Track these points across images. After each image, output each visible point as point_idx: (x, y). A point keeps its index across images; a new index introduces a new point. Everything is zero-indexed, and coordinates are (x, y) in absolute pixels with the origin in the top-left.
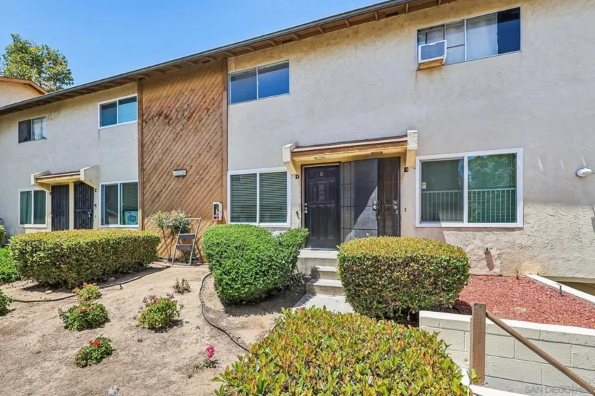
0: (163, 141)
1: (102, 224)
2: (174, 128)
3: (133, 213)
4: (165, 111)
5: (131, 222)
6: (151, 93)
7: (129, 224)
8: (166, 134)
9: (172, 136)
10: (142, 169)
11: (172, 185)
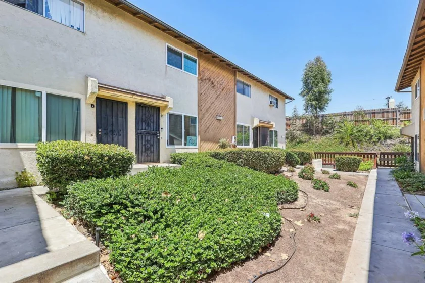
0: (211, 96)
1: (168, 146)
2: (216, 91)
3: (193, 138)
4: (212, 80)
5: (190, 144)
6: (205, 64)
7: (189, 145)
8: (212, 93)
9: (215, 96)
10: (199, 110)
11: (215, 124)
